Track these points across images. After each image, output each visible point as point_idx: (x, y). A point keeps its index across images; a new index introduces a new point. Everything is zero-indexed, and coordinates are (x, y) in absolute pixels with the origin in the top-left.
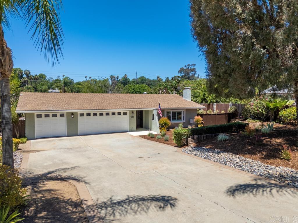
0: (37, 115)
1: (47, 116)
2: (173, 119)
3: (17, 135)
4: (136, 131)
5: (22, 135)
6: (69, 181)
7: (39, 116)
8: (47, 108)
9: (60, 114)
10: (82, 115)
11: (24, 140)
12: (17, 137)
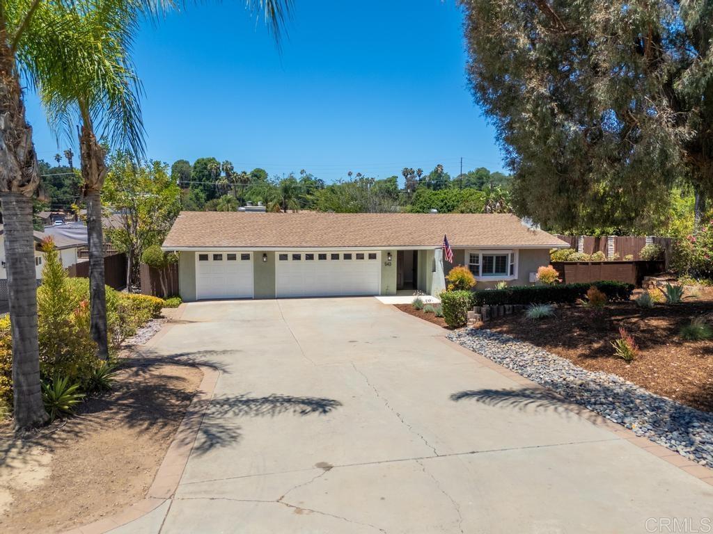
0: (200, 255)
1: (217, 257)
2: (484, 271)
3: (165, 292)
4: (396, 295)
5: (174, 293)
6: (201, 368)
7: (204, 257)
8: (218, 242)
9: (242, 255)
10: (283, 257)
11: (175, 301)
12: (165, 295)
